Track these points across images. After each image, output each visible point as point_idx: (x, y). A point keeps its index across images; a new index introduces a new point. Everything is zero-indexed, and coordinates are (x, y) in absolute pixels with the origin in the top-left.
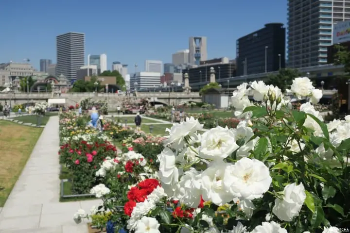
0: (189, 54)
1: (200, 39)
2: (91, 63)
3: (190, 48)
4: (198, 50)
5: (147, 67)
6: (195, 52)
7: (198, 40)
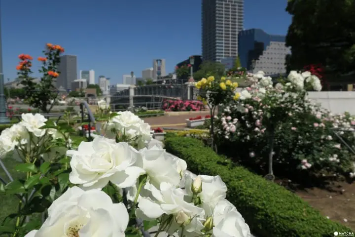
0: (153, 71)
1: (161, 61)
2: (83, 77)
3: (154, 67)
4: (159, 69)
5: (125, 80)
6: (157, 70)
7: (159, 62)
